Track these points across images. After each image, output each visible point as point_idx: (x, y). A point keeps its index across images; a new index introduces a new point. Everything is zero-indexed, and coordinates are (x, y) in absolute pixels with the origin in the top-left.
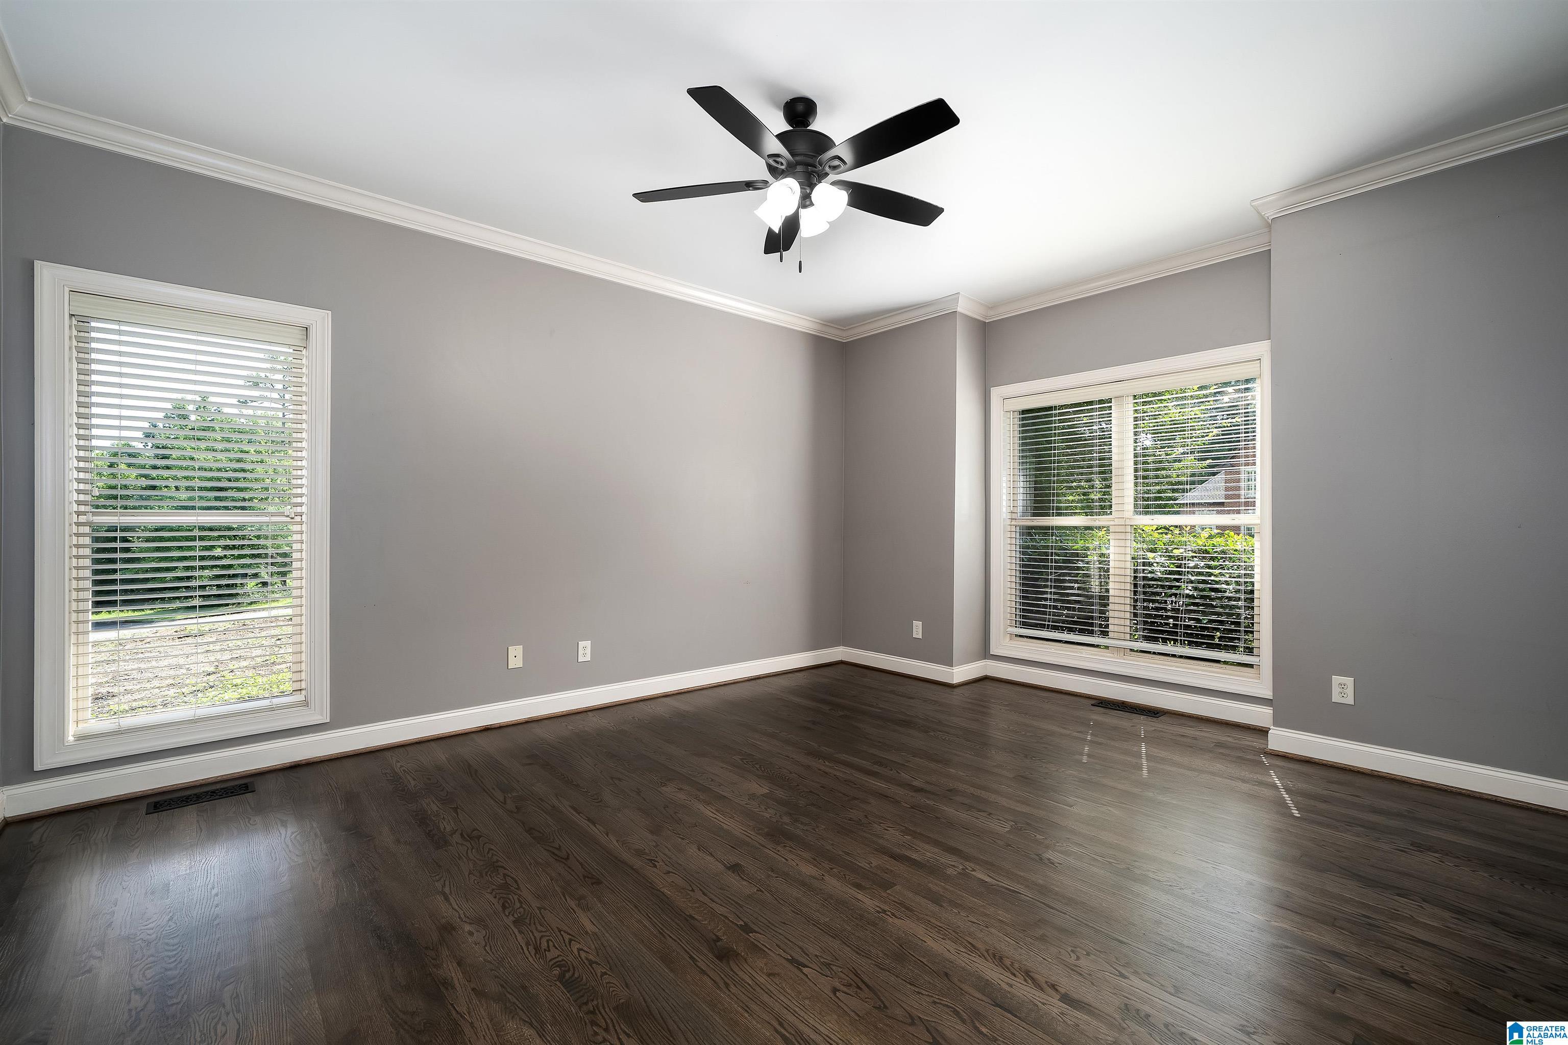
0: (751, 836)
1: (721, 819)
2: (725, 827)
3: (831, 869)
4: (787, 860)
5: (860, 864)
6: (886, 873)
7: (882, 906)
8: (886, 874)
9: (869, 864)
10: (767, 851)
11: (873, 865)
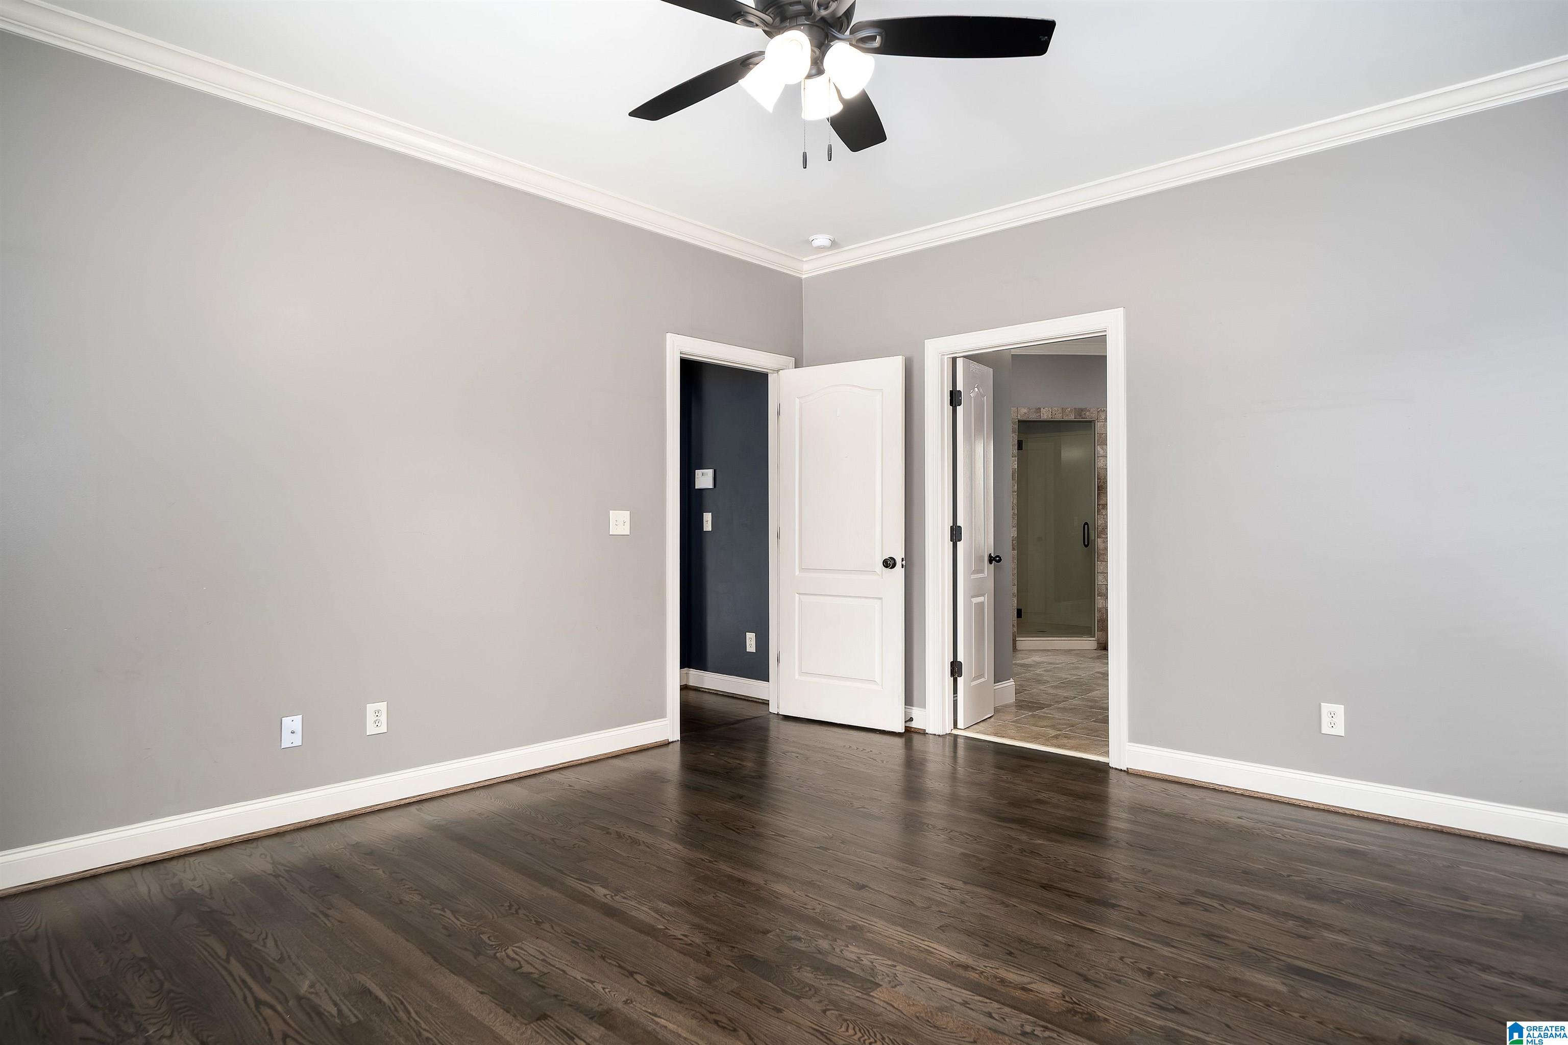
0: (860, 919)
1: (915, 939)
2: (900, 929)
3: (757, 890)
4: (806, 896)
5: (727, 895)
6: (700, 889)
7: (712, 865)
8: (701, 887)
9: (716, 896)
10: (834, 904)
11: (713, 895)
